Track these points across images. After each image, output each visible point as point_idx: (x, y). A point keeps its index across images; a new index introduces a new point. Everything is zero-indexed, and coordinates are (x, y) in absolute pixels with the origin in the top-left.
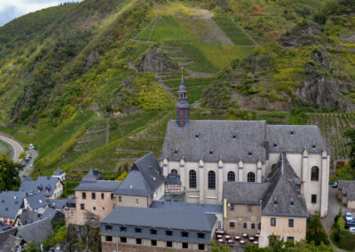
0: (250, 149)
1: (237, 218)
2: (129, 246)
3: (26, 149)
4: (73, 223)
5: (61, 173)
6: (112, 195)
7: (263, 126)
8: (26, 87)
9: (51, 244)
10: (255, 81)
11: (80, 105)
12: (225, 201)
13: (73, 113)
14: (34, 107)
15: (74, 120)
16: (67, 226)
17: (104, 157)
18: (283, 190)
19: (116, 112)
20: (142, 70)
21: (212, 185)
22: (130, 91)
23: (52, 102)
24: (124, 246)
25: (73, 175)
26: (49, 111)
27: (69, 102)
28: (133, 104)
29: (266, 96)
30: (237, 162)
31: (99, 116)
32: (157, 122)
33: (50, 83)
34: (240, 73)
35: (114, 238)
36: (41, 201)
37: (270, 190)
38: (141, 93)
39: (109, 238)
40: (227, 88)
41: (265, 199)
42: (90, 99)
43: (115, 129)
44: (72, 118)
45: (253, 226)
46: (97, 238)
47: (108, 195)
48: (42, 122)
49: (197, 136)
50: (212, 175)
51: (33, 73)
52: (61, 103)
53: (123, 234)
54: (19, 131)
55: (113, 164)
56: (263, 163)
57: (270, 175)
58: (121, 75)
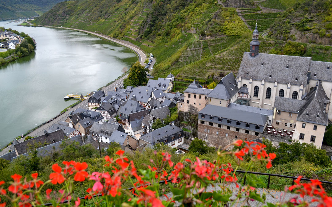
0: (297, 76)
1: (281, 119)
2: (214, 128)
3: (148, 57)
4: (182, 110)
5: (172, 76)
6: (206, 97)
7: (309, 61)
8: (148, 14)
9: (169, 121)
10: (310, 21)
11: (183, 29)
12: (275, 108)
13: (178, 35)
14: (153, 28)
15: (179, 39)
16: (178, 112)
17: (199, 68)
18: (314, 107)
19: (208, 36)
20: (227, 6)
21: (268, 96)
22: (218, 21)
23: (164, 26)
24: (211, 127)
25: (179, 78)
26: (163, 31)
27: (176, 26)
28: (220, 31)
29: (317, 33)
30: (287, 84)
31: (196, 38)
32: (236, 47)
33: (163, 12)
34: (299, 14)
35: (205, 122)
36: (161, 94)
37: (306, 106)
38: (226, 23)
39: (203, 122)
40: (288, 25)
41: (301, 111)
42: (190, 25)
43: (206, 48)
44: (178, 38)
45: (291, 126)
46: (196, 121)
47: (203, 97)
48: (158, 39)
49: (262, 64)
50: (269, 90)
51: (152, 4)
52: (170, 27)
53: (211, 121)
54: (143, 44)
55: (205, 73)
56: (304, 87)
57: (307, 95)
58: (212, 9)
